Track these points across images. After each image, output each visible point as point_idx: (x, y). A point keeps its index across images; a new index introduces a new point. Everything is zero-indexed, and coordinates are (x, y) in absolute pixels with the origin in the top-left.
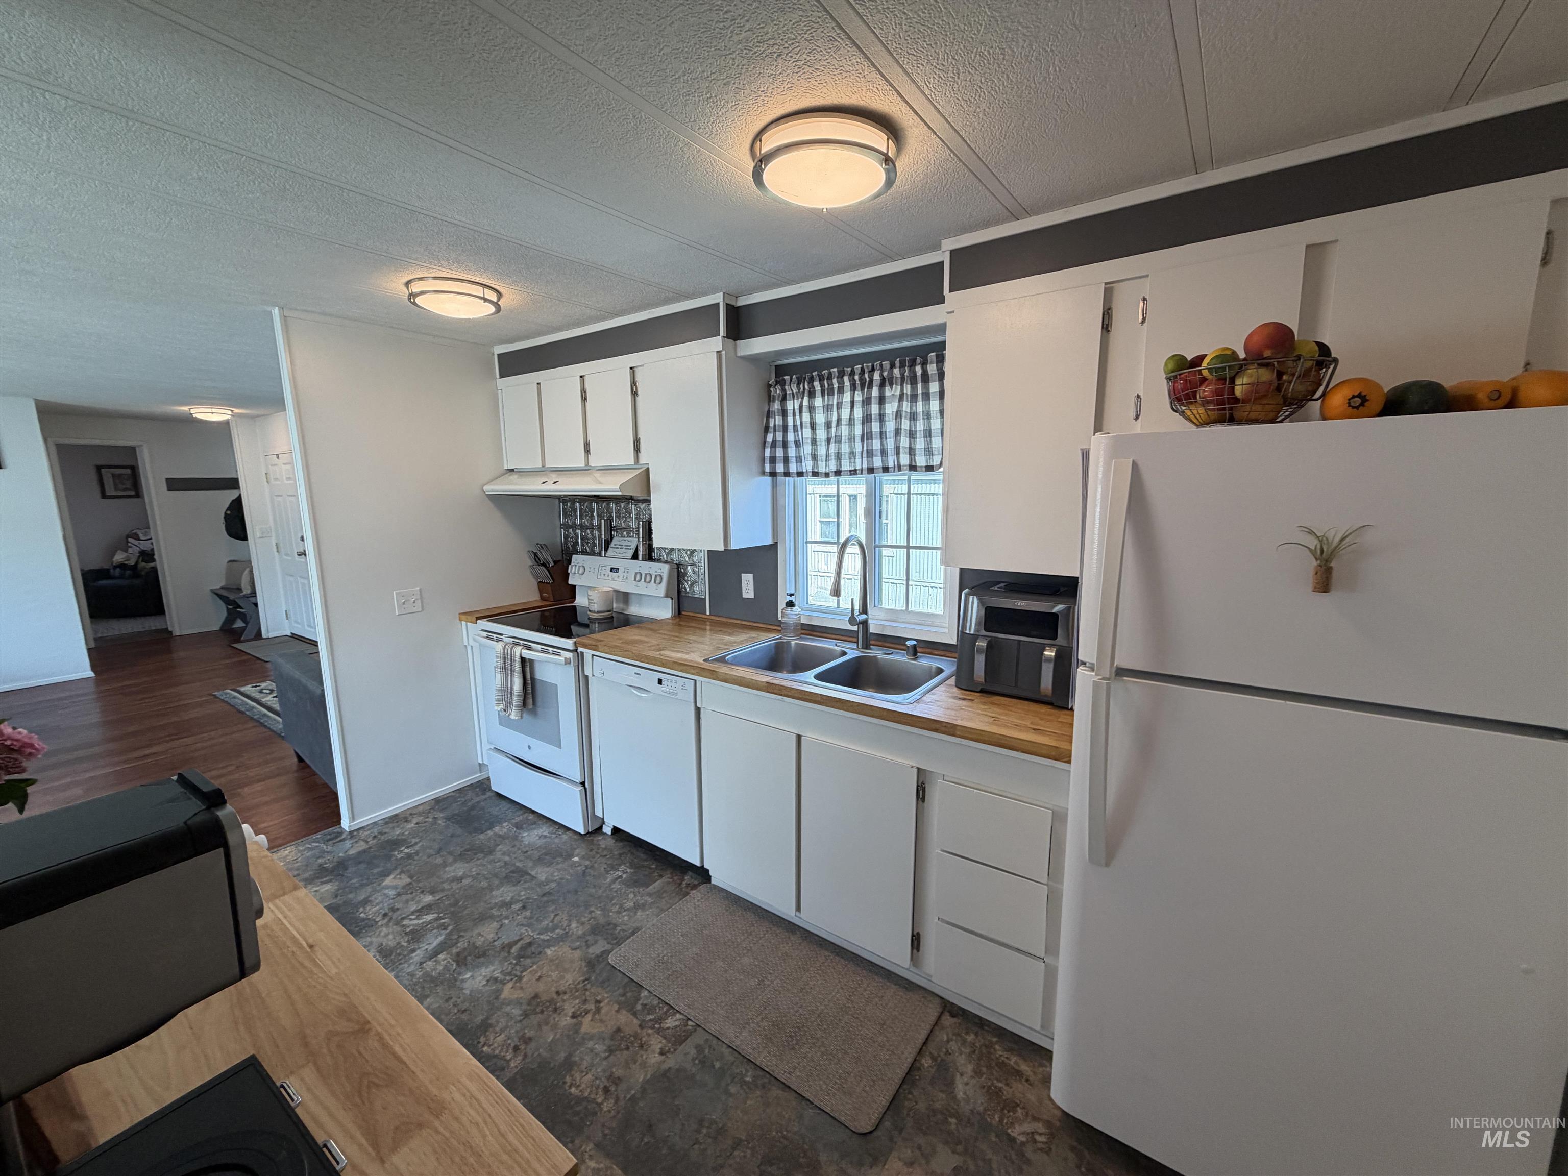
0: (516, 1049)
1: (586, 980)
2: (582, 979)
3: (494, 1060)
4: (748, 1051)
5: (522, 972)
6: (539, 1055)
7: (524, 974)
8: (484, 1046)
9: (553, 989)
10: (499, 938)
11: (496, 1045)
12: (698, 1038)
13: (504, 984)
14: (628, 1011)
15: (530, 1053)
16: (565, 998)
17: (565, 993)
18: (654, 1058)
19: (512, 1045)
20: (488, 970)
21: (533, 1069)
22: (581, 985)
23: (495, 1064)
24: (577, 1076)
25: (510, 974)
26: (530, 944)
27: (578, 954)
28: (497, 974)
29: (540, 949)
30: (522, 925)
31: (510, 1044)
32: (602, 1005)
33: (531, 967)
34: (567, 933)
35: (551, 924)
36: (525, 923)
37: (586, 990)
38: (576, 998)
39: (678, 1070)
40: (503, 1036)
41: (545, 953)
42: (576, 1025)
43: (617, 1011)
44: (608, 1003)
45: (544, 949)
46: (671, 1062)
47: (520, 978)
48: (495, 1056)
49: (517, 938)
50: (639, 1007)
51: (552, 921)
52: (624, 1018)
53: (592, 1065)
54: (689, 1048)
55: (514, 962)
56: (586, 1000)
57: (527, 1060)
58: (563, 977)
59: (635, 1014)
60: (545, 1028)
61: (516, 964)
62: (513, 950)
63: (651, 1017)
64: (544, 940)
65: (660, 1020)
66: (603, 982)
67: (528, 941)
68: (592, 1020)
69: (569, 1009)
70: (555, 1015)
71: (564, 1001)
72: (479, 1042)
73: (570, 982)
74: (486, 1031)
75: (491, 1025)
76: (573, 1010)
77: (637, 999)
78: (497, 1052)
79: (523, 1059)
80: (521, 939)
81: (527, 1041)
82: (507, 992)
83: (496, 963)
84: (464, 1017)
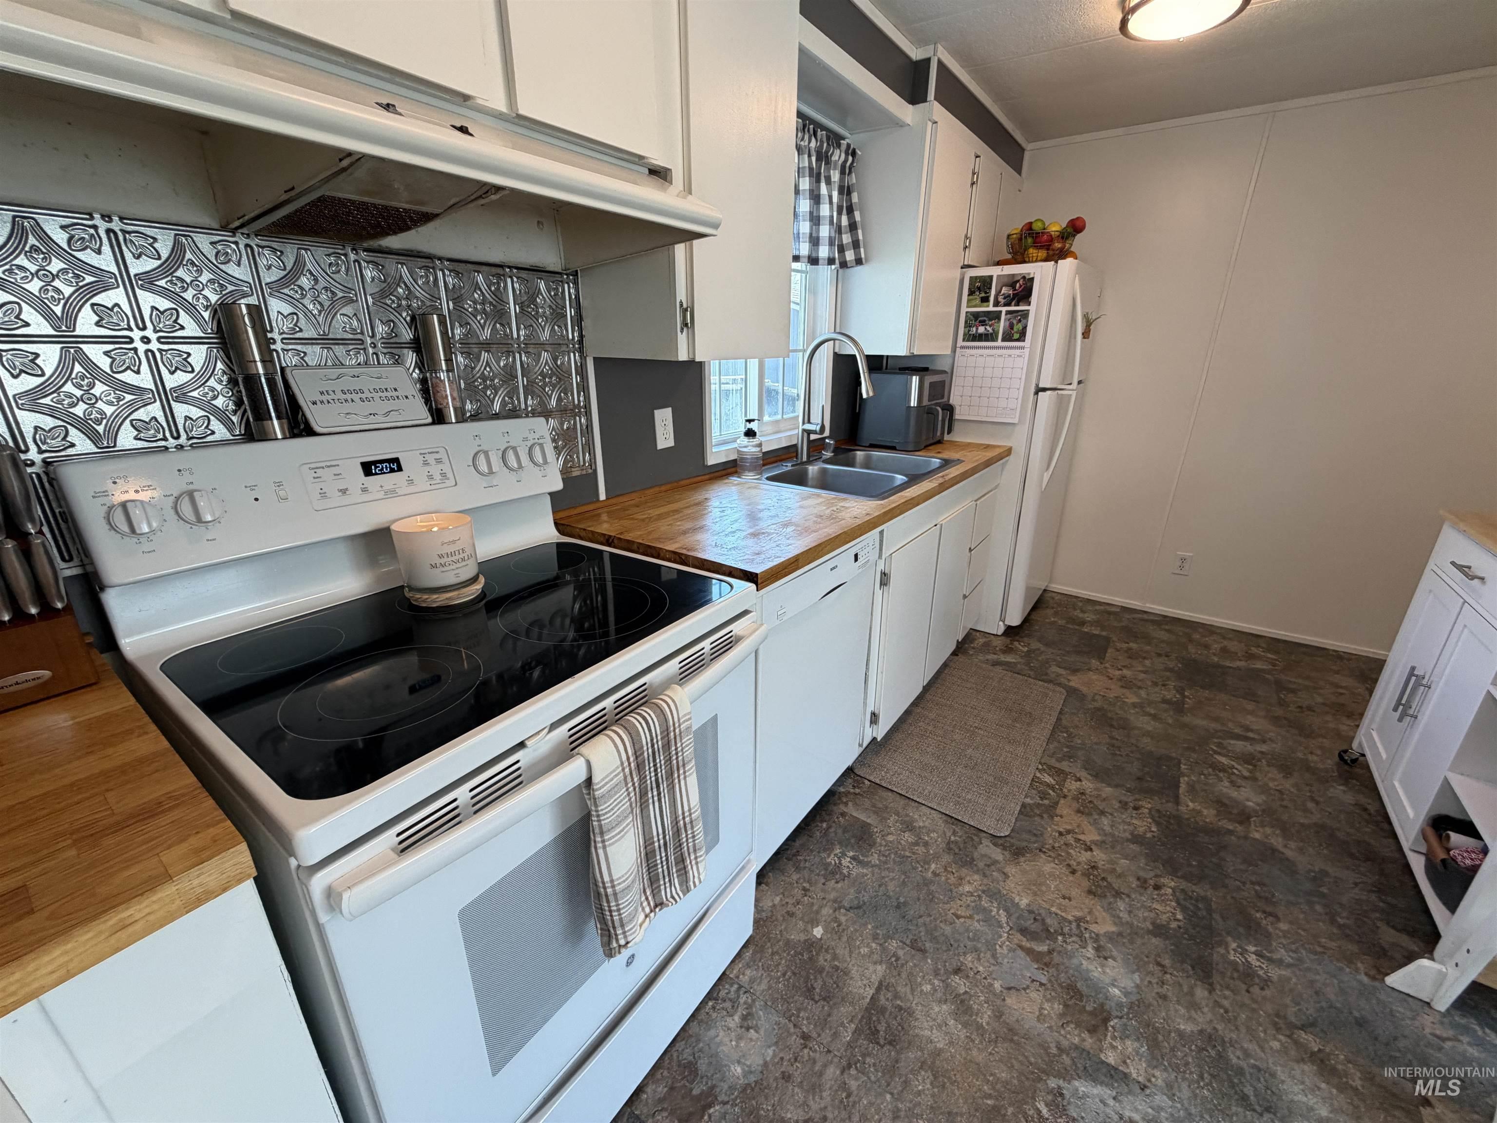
0: (1157, 887)
1: (1040, 850)
2: (1042, 855)
3: (1182, 902)
4: (1047, 733)
5: (1070, 922)
6: (1146, 865)
7: (1070, 918)
8: (1179, 920)
9: (1071, 878)
10: (1033, 981)
11: (1168, 908)
12: (1053, 762)
13: (1097, 935)
14: (1056, 809)
15: (1152, 874)
16: (1075, 864)
17: (1069, 865)
18: (1088, 785)
19: (1156, 892)
20: (1091, 967)
21: (1163, 866)
22: (1052, 854)
23: (1185, 899)
24: (1141, 830)
25: (1081, 936)
26: (1023, 931)
27: (1011, 870)
28: (1090, 952)
29: (1026, 914)
30: (994, 956)
31: (1158, 895)
32: (1061, 830)
33: (1056, 914)
34: (984, 892)
35: (976, 917)
36: (989, 955)
37: (1053, 847)
38: (1068, 854)
39: (1086, 769)
40: (1154, 906)
41: (1029, 905)
42: (1096, 844)
43: (1061, 817)
44: (1057, 825)
45: (1022, 910)
46: (1083, 774)
47: (1079, 920)
48: (1178, 903)
49: (1020, 953)
50: (1046, 802)
51: (971, 917)
52: (1065, 808)
53: (1124, 822)
54: (1065, 765)
55: (1060, 938)
56: (1066, 844)
57: (1159, 873)
58: (1051, 875)
59: (1057, 803)
60: (1119, 870)
61: (1063, 934)
62: (1043, 948)
63: (1051, 792)
64: (1009, 915)
65: (1052, 788)
66: (1035, 835)
67: (1019, 936)
68: (1083, 833)
69: (1082, 856)
70: (1100, 866)
71: (1079, 863)
72: (1179, 927)
73: (1053, 865)
74: (1163, 926)
75: (1154, 924)
76: (1082, 852)
77: (1038, 805)
78: (1174, 904)
79: (1160, 876)
80: (1021, 947)
81: (1142, 880)
82: (1105, 926)
83: (1075, 961)
84: (1167, 962)
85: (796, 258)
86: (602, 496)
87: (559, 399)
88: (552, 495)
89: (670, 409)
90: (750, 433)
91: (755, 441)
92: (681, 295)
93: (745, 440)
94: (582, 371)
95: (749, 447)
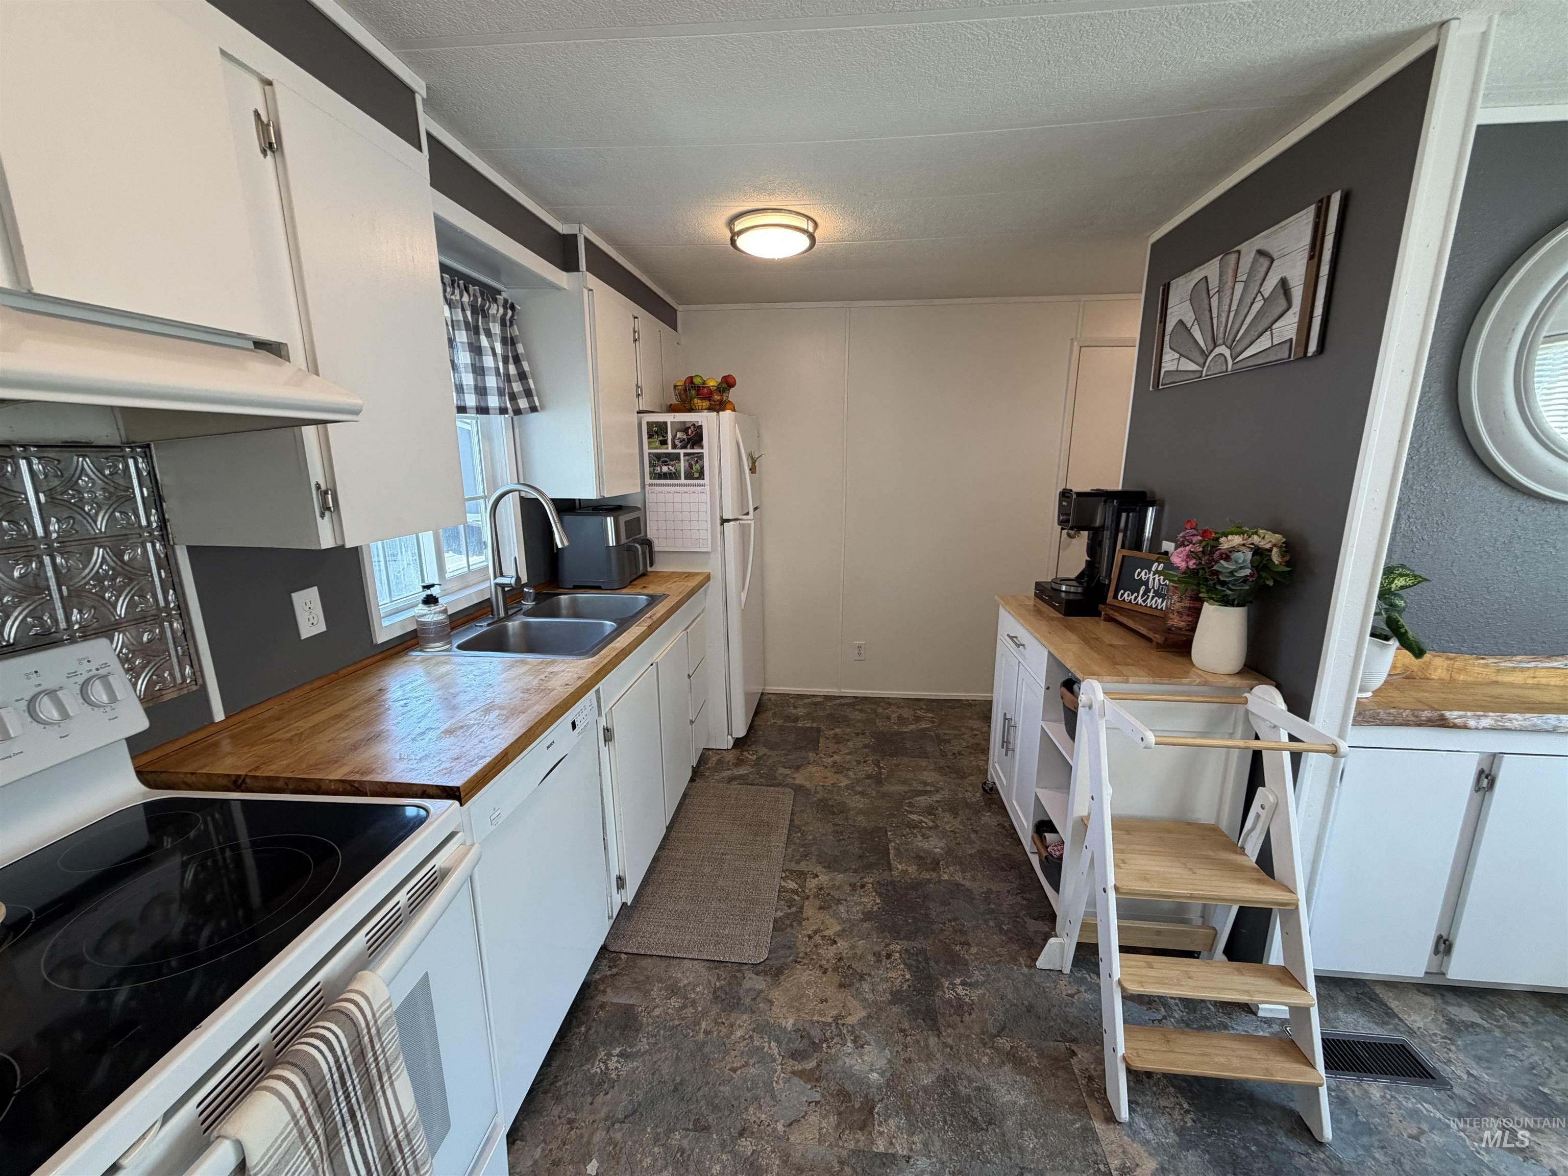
0: (888, 956)
1: (796, 962)
2: (799, 966)
3: (908, 961)
4: (784, 838)
5: (830, 1024)
6: (878, 938)
7: (830, 1020)
8: (908, 980)
9: (824, 979)
10: (810, 1103)
11: (899, 973)
12: (793, 866)
13: (853, 1027)
14: (802, 913)
15: (883, 945)
16: (825, 963)
17: (821, 966)
18: (824, 878)
19: (888, 961)
20: (853, 1062)
21: (890, 933)
22: (806, 961)
23: (909, 958)
24: (869, 906)
25: (840, 1035)
26: (795, 1055)
27: (776, 995)
28: (850, 1046)
29: (793, 1035)
30: (772, 1096)
31: (890, 963)
32: (810, 933)
33: (818, 1022)
34: (754, 1030)
35: (751, 1061)
36: (768, 1097)
37: (806, 954)
38: (818, 954)
39: (820, 863)
40: (890, 975)
41: (794, 1025)
42: (839, 935)
43: (808, 919)
44: (806, 929)
45: (790, 1032)
46: (818, 869)
47: (836, 1019)
48: (905, 964)
49: (794, 1080)
50: (794, 909)
51: (746, 1064)
52: (810, 910)
53: (856, 903)
54: (803, 866)
55: (824, 1045)
56: (815, 946)
57: (887, 941)
58: (808, 983)
59: (802, 907)
60: (859, 953)
61: (826, 1040)
62: (812, 1064)
63: (796, 897)
64: (780, 1044)
65: (795, 892)
66: (790, 948)
67: (791, 1062)
68: (827, 929)
69: (829, 952)
70: (844, 955)
71: (828, 961)
72: (909, 986)
73: (808, 972)
74: (898, 991)
75: (891, 993)
76: (830, 947)
77: (787, 916)
78: (902, 966)
79: (889, 944)
80: (794, 1073)
81: (877, 955)
82: (858, 1014)
83: (839, 1063)
84: (906, 1025)
85: (462, 409)
86: (219, 714)
87: (131, 605)
88: (132, 742)
89: (315, 590)
90: (430, 600)
91: (438, 608)
92: (317, 475)
93: (422, 609)
94: (168, 562)
95: (432, 615)
